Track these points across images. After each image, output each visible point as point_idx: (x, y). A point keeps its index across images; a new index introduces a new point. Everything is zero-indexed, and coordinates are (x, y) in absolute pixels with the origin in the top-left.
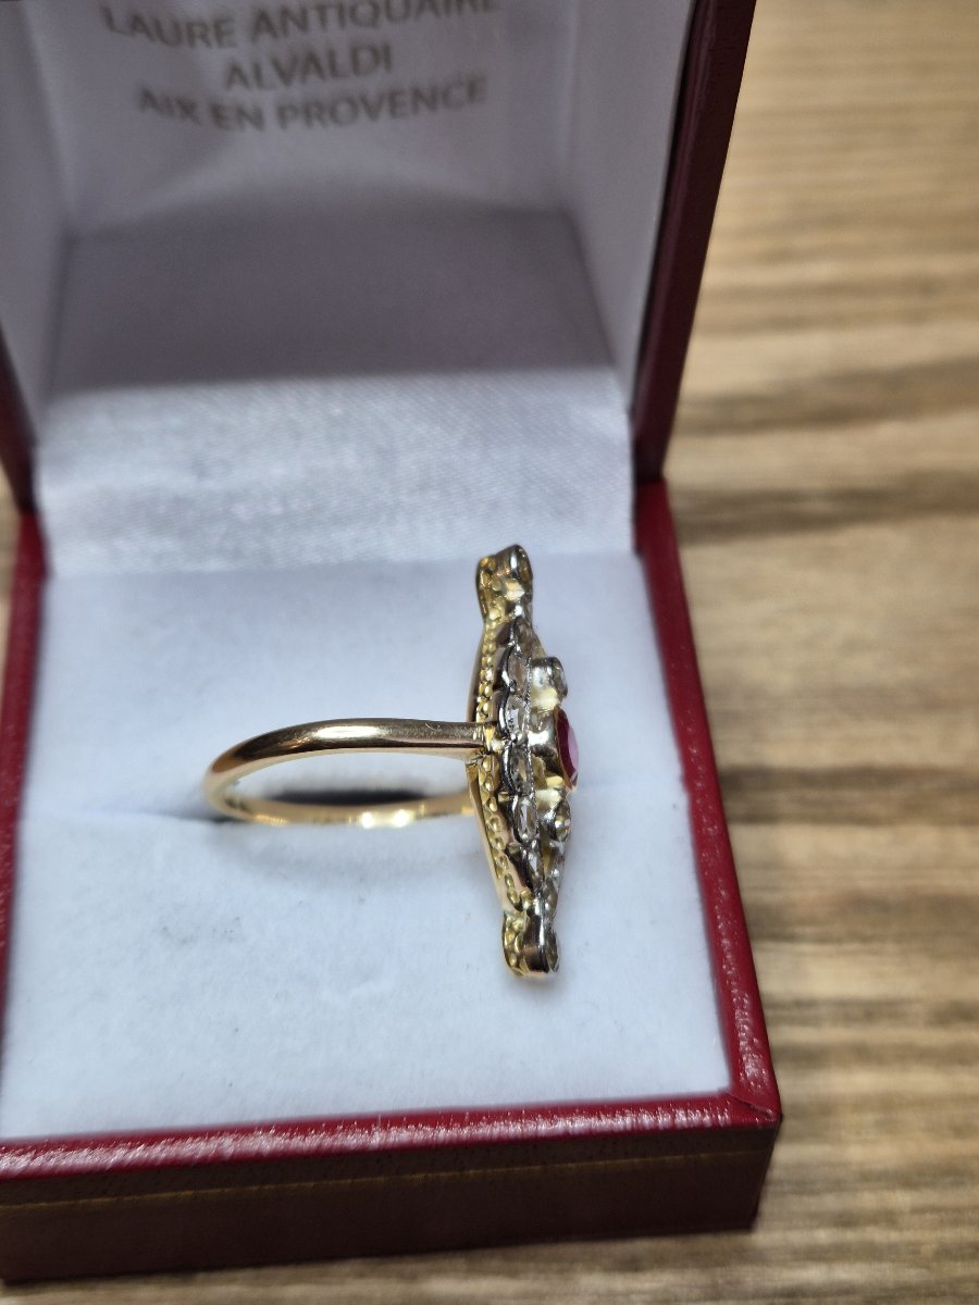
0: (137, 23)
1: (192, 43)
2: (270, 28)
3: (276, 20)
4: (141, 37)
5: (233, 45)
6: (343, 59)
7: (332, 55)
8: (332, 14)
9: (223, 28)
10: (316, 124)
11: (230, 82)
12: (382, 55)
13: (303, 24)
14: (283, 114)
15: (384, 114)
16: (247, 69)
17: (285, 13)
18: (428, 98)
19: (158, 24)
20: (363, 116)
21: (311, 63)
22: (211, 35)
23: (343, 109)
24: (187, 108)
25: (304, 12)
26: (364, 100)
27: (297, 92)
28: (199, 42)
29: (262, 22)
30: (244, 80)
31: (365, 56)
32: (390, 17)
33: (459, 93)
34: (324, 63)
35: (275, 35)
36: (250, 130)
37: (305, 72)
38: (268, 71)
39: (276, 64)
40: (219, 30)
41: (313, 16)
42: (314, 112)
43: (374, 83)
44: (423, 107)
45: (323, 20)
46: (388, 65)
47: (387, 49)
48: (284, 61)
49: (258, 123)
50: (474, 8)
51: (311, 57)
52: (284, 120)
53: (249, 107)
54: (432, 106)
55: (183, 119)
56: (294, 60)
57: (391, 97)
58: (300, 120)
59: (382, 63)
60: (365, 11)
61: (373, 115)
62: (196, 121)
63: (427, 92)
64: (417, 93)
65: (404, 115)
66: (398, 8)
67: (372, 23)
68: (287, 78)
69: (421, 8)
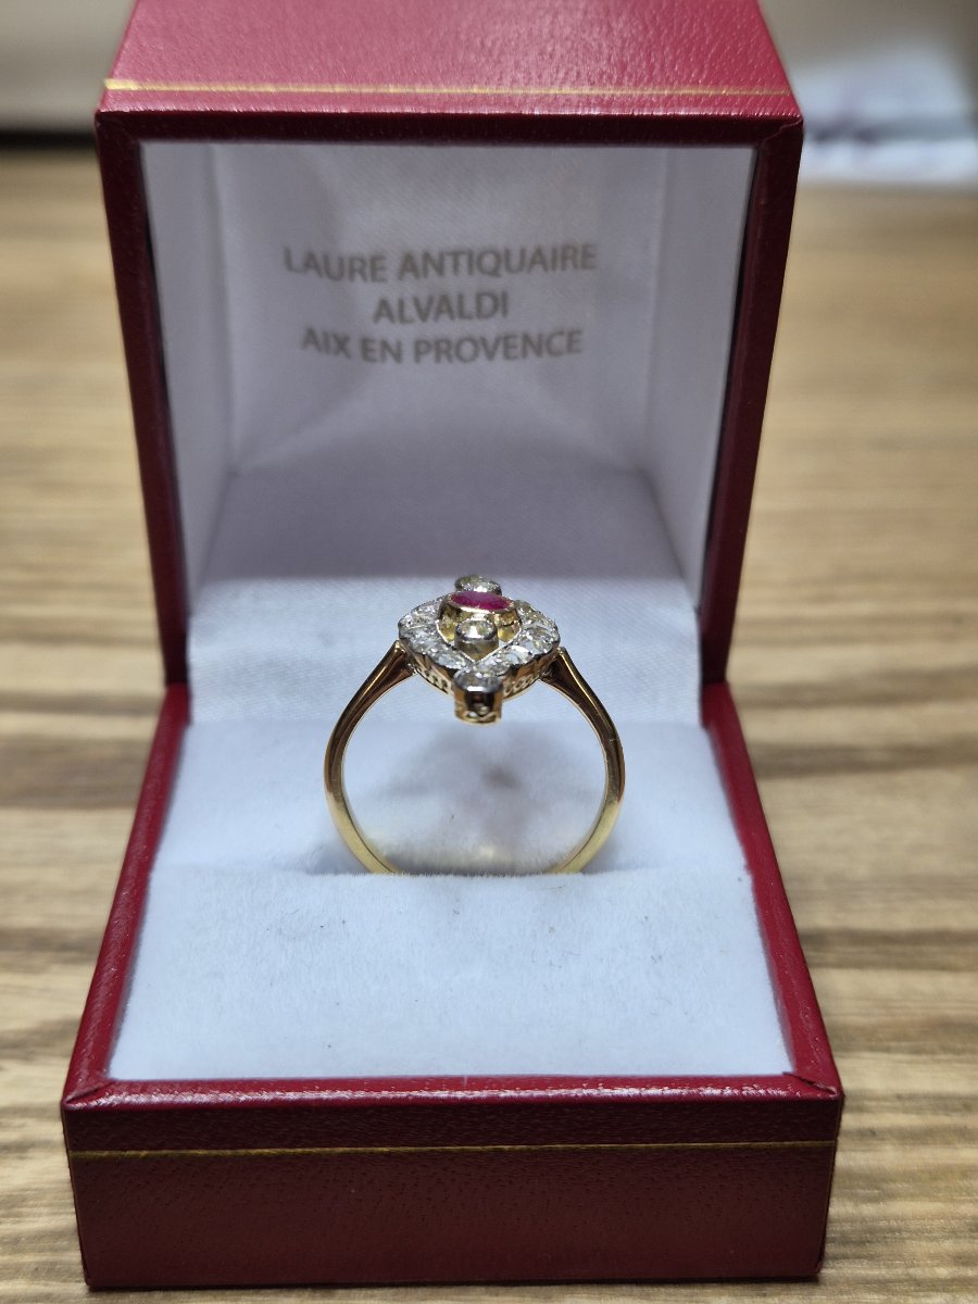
0: (310, 262)
1: (352, 277)
2: (414, 269)
3: (420, 262)
4: (312, 273)
5: (383, 280)
6: (470, 305)
7: (461, 297)
8: (463, 261)
9: (378, 265)
10: (444, 359)
11: (378, 316)
12: (501, 303)
13: (440, 270)
14: (421, 347)
15: (499, 355)
16: (394, 304)
17: (427, 256)
18: (537, 345)
19: (326, 258)
20: (482, 354)
21: (444, 306)
22: (368, 271)
23: (467, 349)
24: (342, 344)
25: (442, 256)
26: (484, 341)
27: (432, 329)
28: (358, 278)
29: (409, 265)
30: (390, 316)
31: (487, 303)
32: (508, 268)
33: (559, 342)
34: (455, 305)
35: (417, 276)
36: (390, 360)
37: (439, 311)
38: (411, 311)
39: (416, 302)
40: (372, 267)
41: (449, 262)
42: (443, 349)
43: (491, 328)
44: (531, 354)
45: (456, 267)
46: (505, 312)
47: (505, 296)
48: (423, 302)
49: (398, 357)
50: (575, 266)
51: (445, 299)
52: (418, 354)
53: (392, 341)
54: (538, 352)
55: (337, 353)
56: (431, 300)
57: (506, 340)
58: (431, 356)
59: (500, 309)
60: (489, 261)
61: (491, 355)
62: (348, 356)
63: (535, 339)
64: (526, 338)
65: (515, 358)
66: (515, 261)
67: (495, 273)
68: (423, 315)
69: (533, 262)
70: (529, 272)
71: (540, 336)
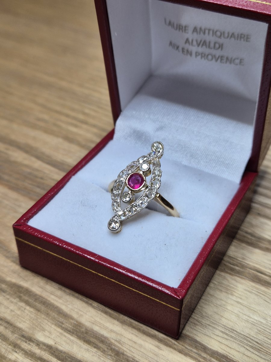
0: (170, 23)
1: (179, 30)
2: (196, 31)
3: (198, 30)
4: (170, 27)
5: (188, 33)
6: (212, 45)
7: (210, 42)
8: (211, 33)
9: (186, 28)
10: (203, 58)
11: (186, 42)
12: (221, 46)
13: (204, 33)
14: (197, 54)
15: (219, 61)
16: (190, 40)
17: (201, 29)
19: (173, 24)
20: (214, 60)
21: (204, 43)
22: (183, 30)
23: (210, 57)
24: (177, 47)
25: (205, 30)
26: (215, 56)
27: (200, 49)
28: (181, 31)
29: (195, 30)
30: (189, 43)
31: (217, 46)
32: (224, 37)
33: (237, 61)
34: (208, 44)
35: (197, 33)
36: (189, 55)
37: (203, 45)
38: (195, 43)
39: (197, 41)
41: (207, 32)
42: (204, 56)
43: (218, 53)
44: (228, 63)
45: (209, 33)
46: (222, 49)
47: (222, 45)
48: (199, 41)
49: (191, 55)
50: (244, 41)
51: (205, 42)
52: (196, 56)
53: (190, 50)
54: (231, 63)
55: (176, 50)
56: (201, 41)
57: (222, 57)
58: (200, 57)
59: (220, 48)
60: (218, 33)
61: (217, 60)
62: (179, 51)
63: (230, 59)
64: (227, 58)
65: (223, 63)
66: (226, 35)
67: (220, 37)
68: (198, 45)
69: (231, 37)
70: (230, 39)
71: (231, 58)
